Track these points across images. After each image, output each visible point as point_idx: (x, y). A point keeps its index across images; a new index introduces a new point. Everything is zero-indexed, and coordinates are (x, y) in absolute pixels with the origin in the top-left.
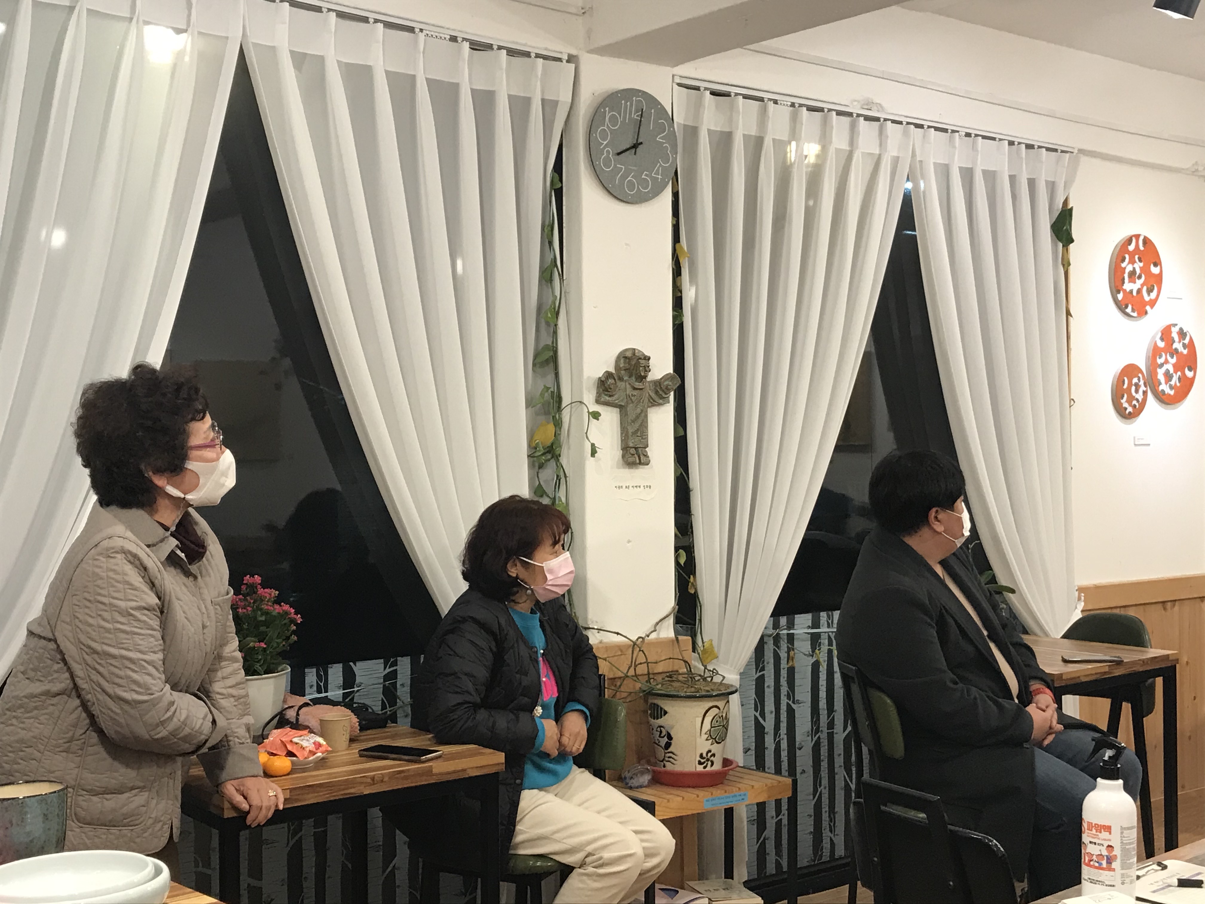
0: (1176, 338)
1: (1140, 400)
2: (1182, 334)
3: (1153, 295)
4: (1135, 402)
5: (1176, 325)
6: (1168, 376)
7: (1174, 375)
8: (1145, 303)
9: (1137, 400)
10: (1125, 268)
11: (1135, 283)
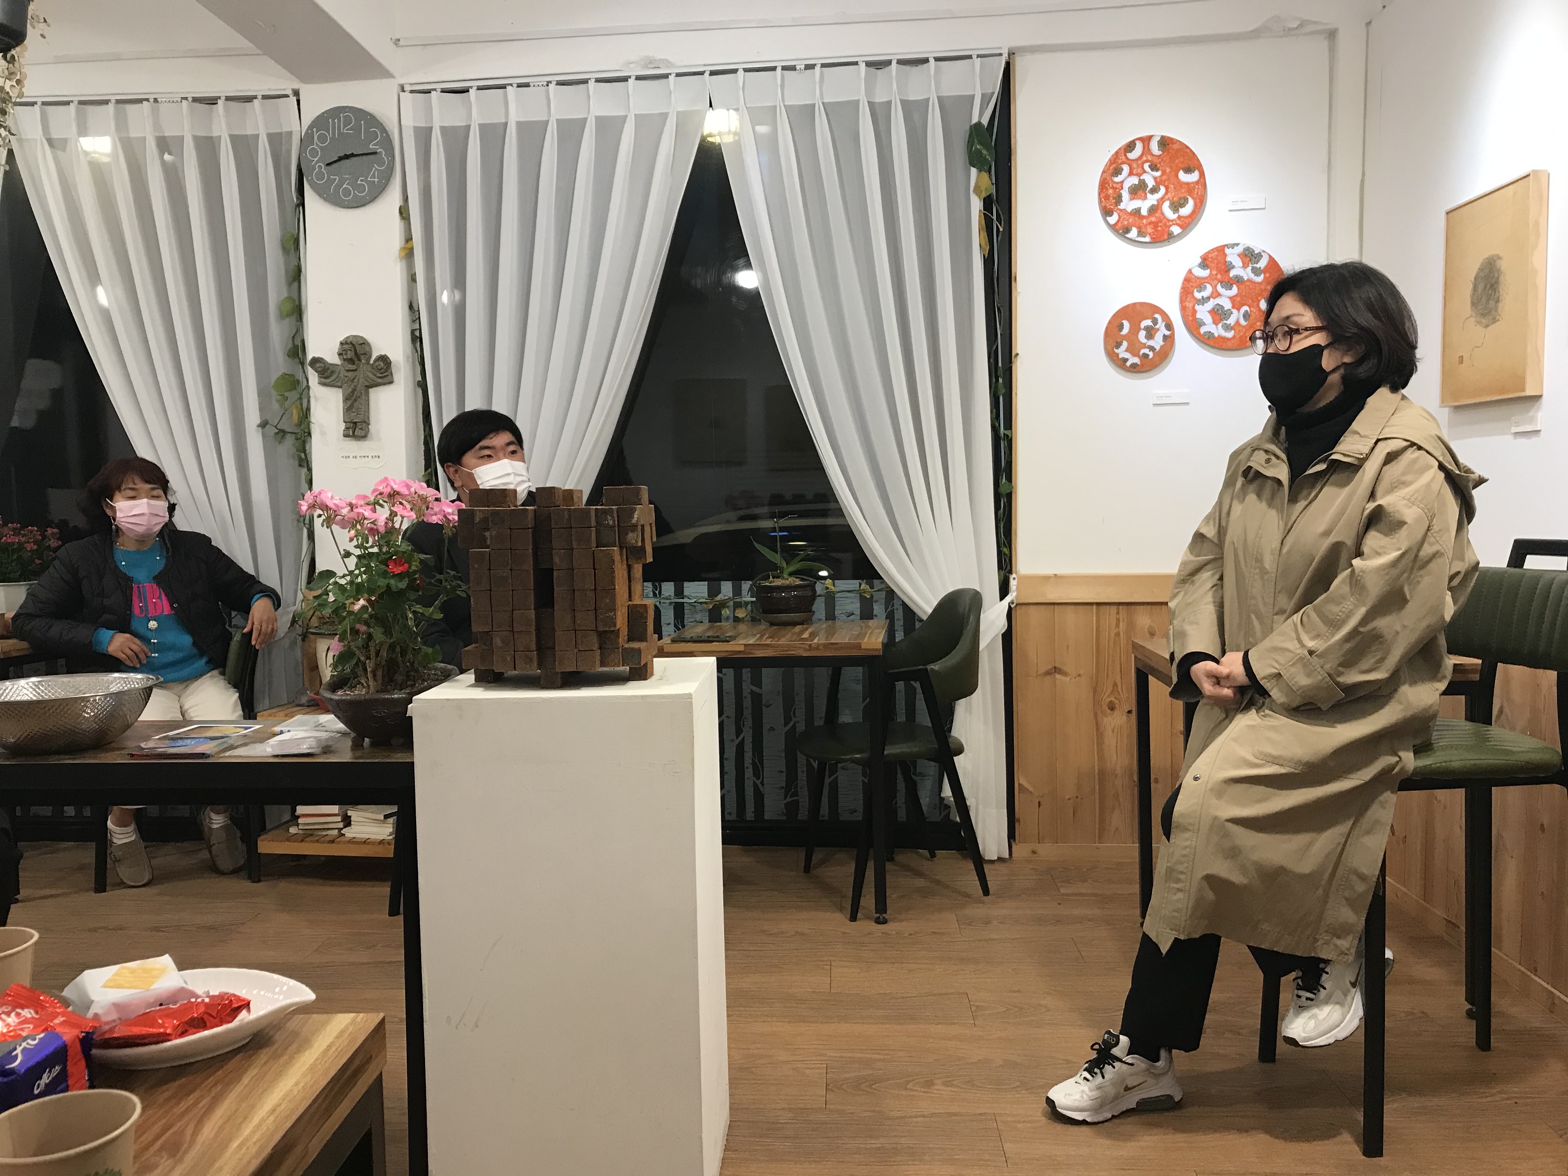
0: (1237, 262)
1: (1158, 348)
2: (1249, 256)
3: (1186, 211)
4: (1146, 351)
5: (1237, 245)
6: (1219, 314)
7: (1235, 311)
8: (1168, 223)
9: (1152, 348)
10: (1122, 182)
11: (1145, 198)
